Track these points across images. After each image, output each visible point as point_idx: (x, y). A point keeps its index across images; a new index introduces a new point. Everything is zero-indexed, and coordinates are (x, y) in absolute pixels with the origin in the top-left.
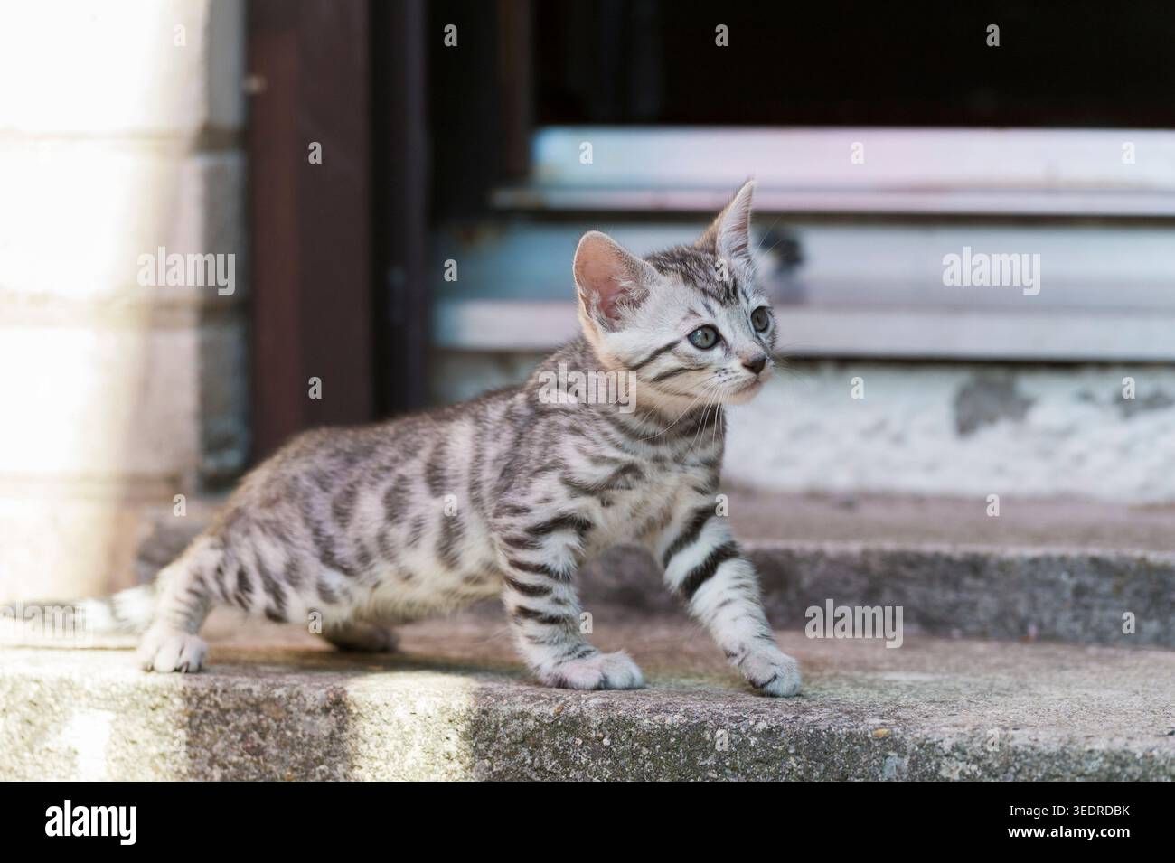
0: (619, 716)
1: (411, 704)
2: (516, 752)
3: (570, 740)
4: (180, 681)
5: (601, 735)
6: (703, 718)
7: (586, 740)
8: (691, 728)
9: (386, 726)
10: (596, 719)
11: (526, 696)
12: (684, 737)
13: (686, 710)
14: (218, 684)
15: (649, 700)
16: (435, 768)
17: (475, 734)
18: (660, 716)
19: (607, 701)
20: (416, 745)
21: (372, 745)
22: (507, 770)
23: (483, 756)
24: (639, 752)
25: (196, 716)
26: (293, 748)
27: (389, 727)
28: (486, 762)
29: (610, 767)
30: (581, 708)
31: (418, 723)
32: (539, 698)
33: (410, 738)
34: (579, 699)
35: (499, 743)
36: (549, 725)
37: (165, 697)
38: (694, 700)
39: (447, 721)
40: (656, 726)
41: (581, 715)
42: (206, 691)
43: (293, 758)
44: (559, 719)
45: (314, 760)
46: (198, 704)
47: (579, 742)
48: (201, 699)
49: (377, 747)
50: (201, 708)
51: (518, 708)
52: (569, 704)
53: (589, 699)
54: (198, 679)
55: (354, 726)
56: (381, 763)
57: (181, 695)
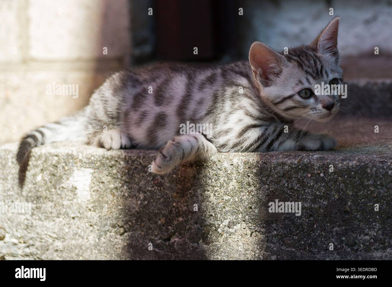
0: (327, 163)
1: (231, 160)
2: (280, 181)
3: (305, 175)
4: (123, 153)
5: (319, 172)
6: (366, 162)
7: (312, 174)
8: (361, 167)
9: (219, 171)
10: (317, 165)
11: (284, 155)
12: (358, 171)
13: (359, 159)
14: (141, 154)
15: (341, 155)
16: (243, 190)
17: (261, 173)
18: (346, 162)
19: (322, 156)
20: (234, 179)
21: (213, 180)
22: (276, 190)
23: (265, 183)
24: (337, 179)
25: (131, 170)
26: (177, 183)
27: (222, 172)
28: (267, 186)
29: (324, 187)
30: (310, 160)
31: (234, 169)
32: (290, 155)
33: (231, 176)
34: (308, 156)
35: (272, 177)
36: (295, 168)
37: (116, 161)
38: (363, 154)
39: (247, 168)
40: (345, 167)
41: (310, 163)
42: (135, 158)
43: (177, 187)
44: (300, 165)
45: (187, 188)
46: (132, 164)
47: (309, 175)
48: (133, 161)
49: (215, 181)
50: (133, 166)
51: (281, 161)
52: (304, 158)
53: (314, 155)
54: (131, 152)
55: (205, 171)
56: (218, 188)
57: (124, 160)
